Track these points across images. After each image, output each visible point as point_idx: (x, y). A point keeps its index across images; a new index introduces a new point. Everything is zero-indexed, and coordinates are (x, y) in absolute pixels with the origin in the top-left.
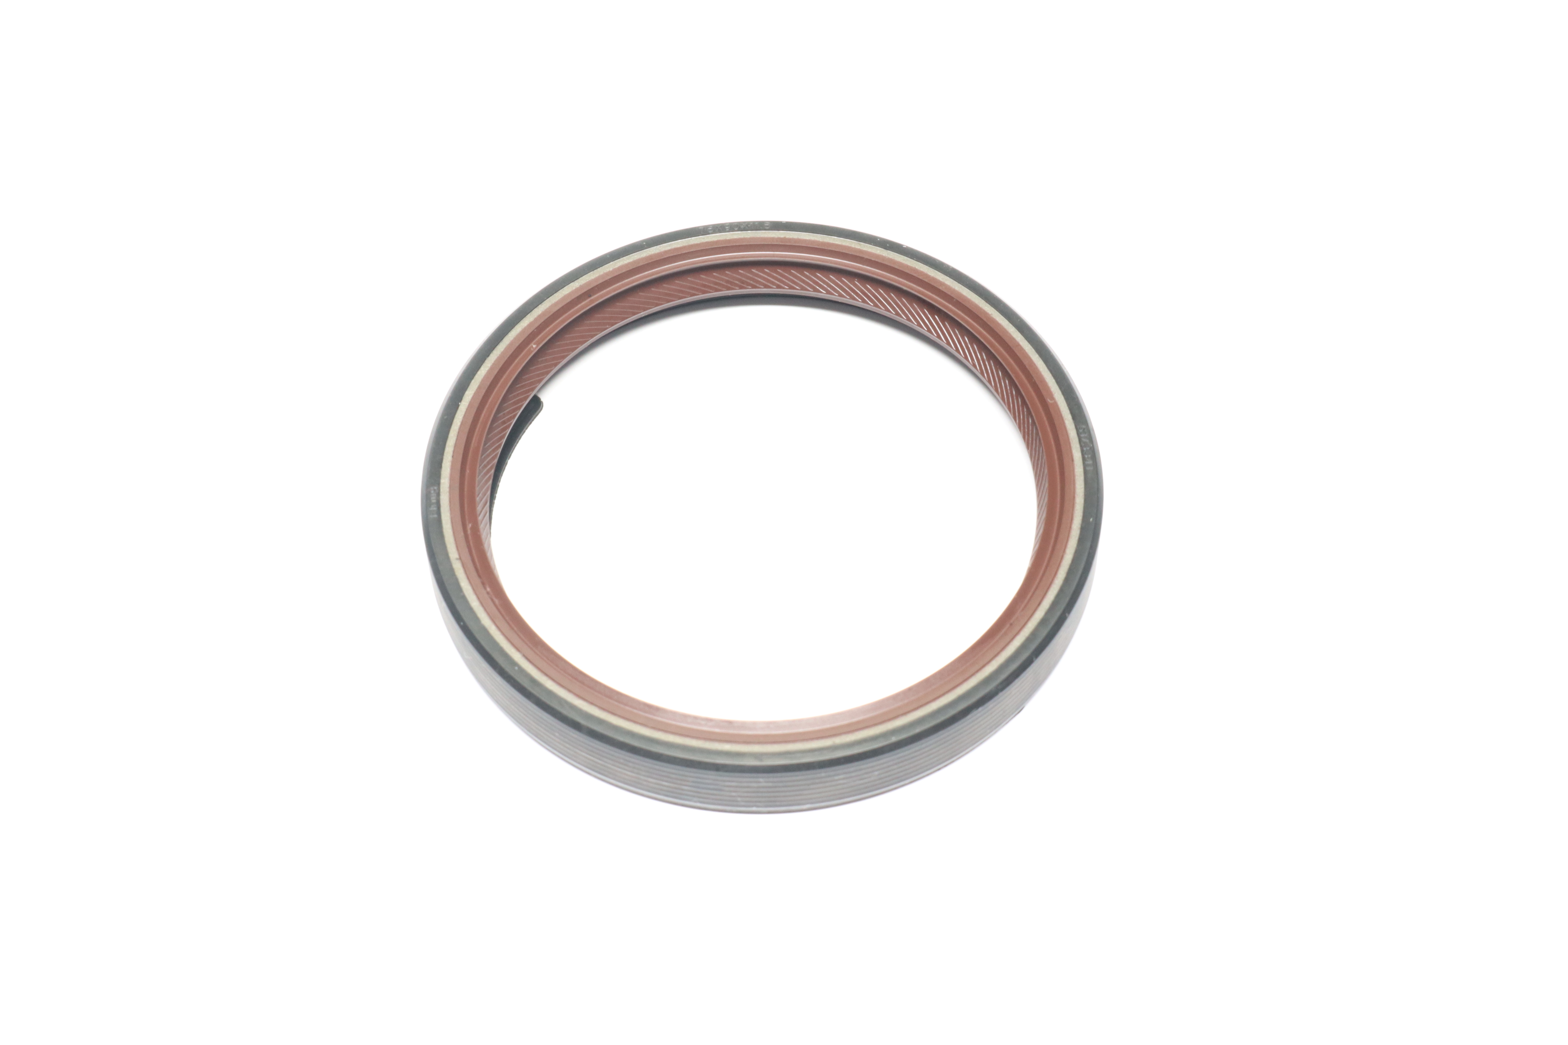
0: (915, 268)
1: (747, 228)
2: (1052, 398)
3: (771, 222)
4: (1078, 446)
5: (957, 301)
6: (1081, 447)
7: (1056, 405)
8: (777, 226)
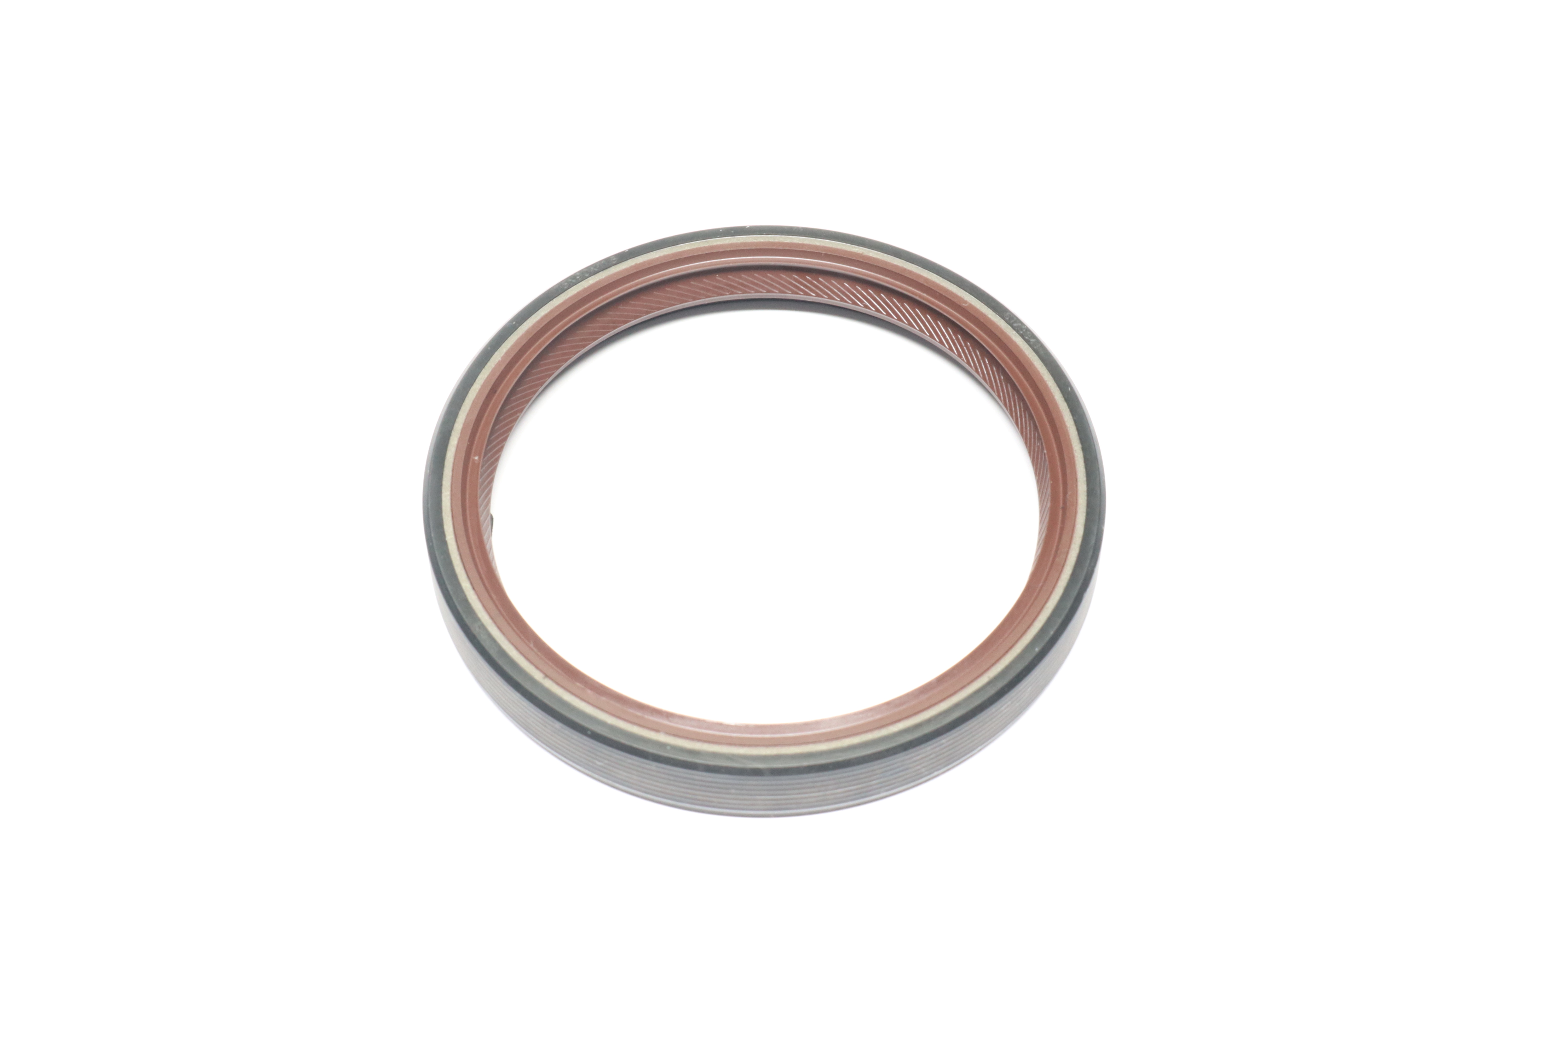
0: (769, 242)
1: (596, 270)
2: (966, 302)
3: (616, 256)
4: (1014, 332)
5: (826, 255)
6: (1017, 331)
7: (971, 306)
8: (623, 257)
